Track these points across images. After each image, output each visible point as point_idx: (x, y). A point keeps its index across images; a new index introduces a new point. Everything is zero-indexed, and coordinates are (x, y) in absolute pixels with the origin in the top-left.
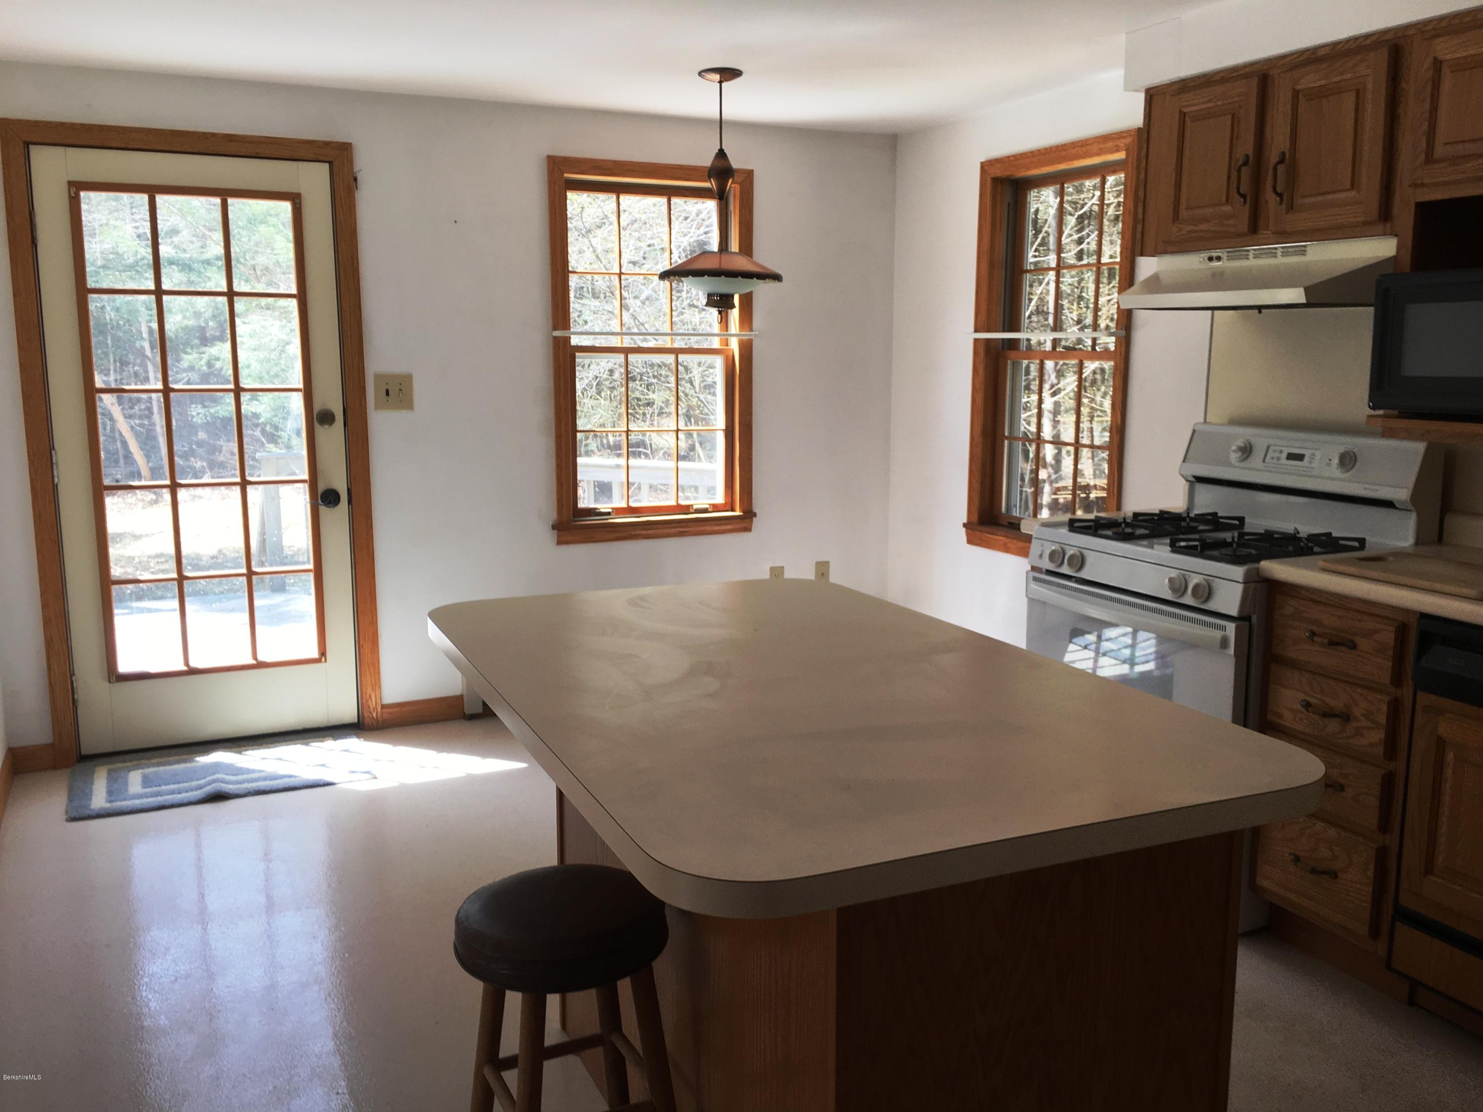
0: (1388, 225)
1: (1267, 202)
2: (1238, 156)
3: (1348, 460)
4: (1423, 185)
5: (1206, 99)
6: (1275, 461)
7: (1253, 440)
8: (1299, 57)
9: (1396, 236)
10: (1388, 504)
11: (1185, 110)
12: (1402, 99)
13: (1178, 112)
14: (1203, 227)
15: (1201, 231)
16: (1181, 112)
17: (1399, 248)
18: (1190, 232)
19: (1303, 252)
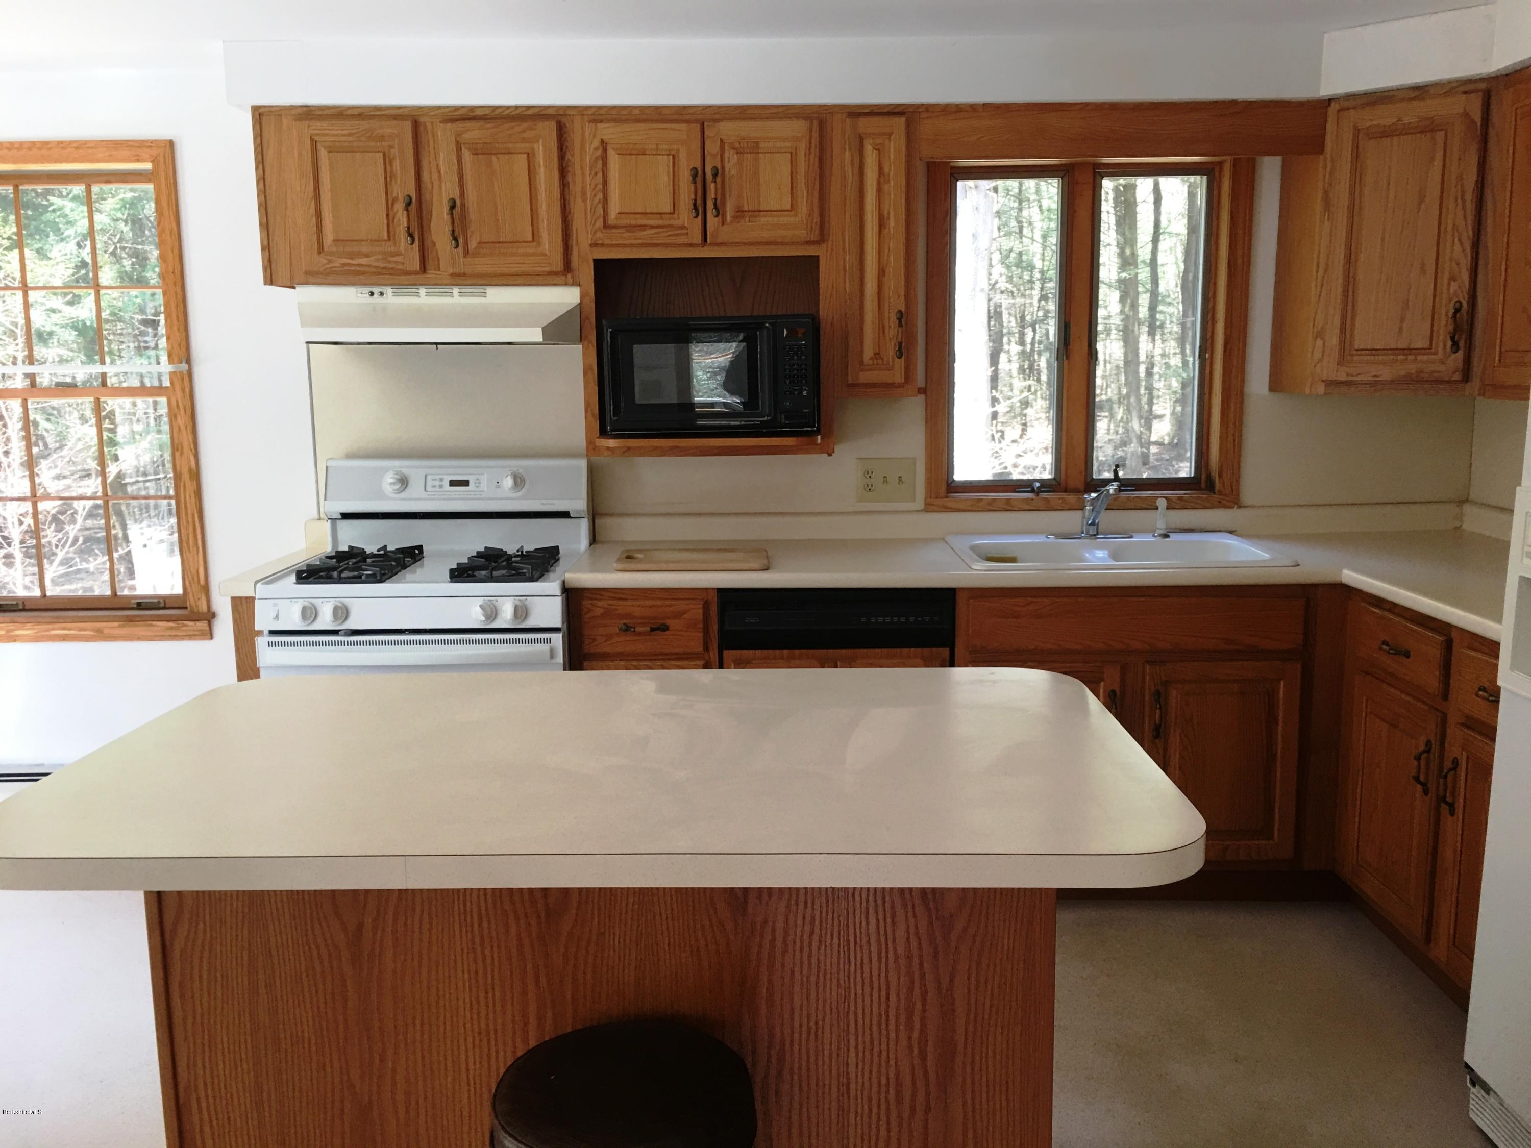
0: (569, 276)
1: (434, 244)
2: (395, 195)
3: (519, 481)
4: (602, 245)
5: (345, 132)
6: (437, 489)
7: (404, 471)
8: (451, 112)
9: (579, 285)
10: (565, 515)
11: (316, 138)
12: (570, 169)
13: (309, 142)
14: (364, 261)
15: (359, 265)
16: (312, 139)
17: (582, 297)
18: (344, 265)
19: (484, 295)
